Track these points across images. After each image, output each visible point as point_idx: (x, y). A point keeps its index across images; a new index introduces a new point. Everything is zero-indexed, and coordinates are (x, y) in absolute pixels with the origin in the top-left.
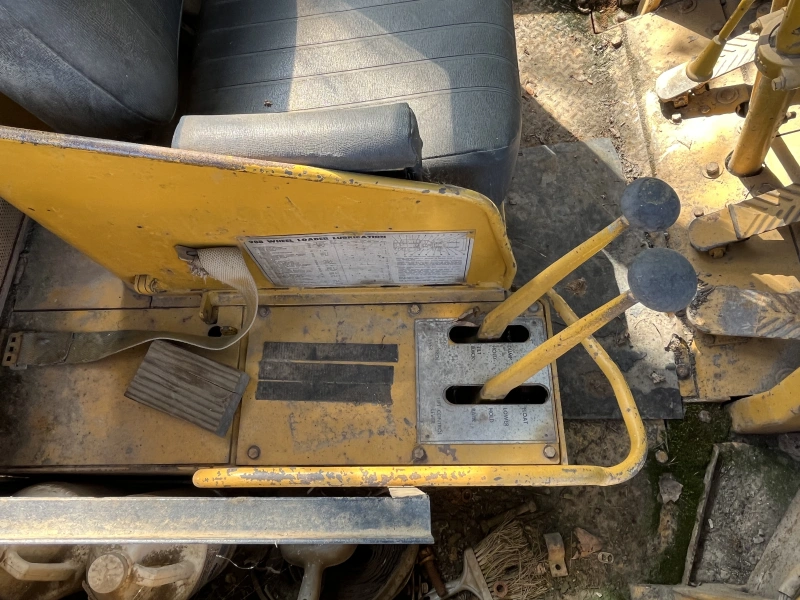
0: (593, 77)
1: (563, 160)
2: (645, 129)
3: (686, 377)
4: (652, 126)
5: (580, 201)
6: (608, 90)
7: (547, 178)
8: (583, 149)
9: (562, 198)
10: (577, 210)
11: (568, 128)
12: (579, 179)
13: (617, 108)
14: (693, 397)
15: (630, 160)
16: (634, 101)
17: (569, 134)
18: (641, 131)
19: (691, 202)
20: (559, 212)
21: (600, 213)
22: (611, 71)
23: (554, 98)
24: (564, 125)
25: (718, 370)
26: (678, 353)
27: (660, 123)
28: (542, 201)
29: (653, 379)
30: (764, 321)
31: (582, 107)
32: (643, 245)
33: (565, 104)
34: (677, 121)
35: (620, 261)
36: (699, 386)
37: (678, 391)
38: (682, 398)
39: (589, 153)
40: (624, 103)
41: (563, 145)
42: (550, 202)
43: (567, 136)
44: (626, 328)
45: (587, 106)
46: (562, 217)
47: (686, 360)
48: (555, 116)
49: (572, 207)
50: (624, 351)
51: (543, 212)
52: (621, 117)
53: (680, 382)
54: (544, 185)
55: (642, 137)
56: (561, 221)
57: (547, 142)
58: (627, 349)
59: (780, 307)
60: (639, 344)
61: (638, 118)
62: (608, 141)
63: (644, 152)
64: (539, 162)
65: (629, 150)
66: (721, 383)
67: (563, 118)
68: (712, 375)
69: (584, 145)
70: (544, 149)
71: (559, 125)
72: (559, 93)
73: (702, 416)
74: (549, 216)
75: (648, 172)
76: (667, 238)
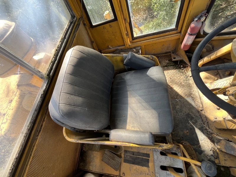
0: (186, 83)
1: (181, 102)
3: (217, 158)
4: (201, 95)
5: (185, 112)
6: (190, 86)
7: (177, 107)
8: (185, 100)
9: (181, 111)
11: (181, 95)
12: (185, 107)
13: (192, 90)
14: (219, 164)
15: (196, 103)
16: (196, 89)
17: (181, 96)
18: (198, 96)
19: (213, 115)
20: (181, 115)
21: (190, 115)
22: (190, 82)
23: (177, 88)
24: (180, 94)
25: (225, 159)
26: (214, 152)
28: (177, 112)
29: (207, 158)
31: (184, 90)
32: (202, 124)
33: (180, 90)
35: (196, 127)
36: (220, 161)
37: (215, 162)
38: (216, 163)
39: (186, 101)
40: (194, 89)
41: (180, 99)
42: (178, 112)
43: (181, 97)
44: (199, 143)
45: (185, 90)
47: (216, 154)
48: (178, 92)
49: (184, 114)
50: (199, 149)
51: (177, 115)
52: (193, 93)
53: (215, 159)
54: (177, 108)
55: (199, 98)
56: (181, 117)
57: (177, 99)
58: (200, 149)
60: (203, 148)
61: (198, 93)
62: (191, 98)
63: (200, 101)
64: (175, 103)
65: (196, 100)
66: (226, 162)
67: (180, 93)
69: (185, 99)
70: (176, 100)
71: (179, 94)
72: (178, 87)
73: (222, 169)
74: (179, 115)
75: (201, 106)
76: (208, 122)
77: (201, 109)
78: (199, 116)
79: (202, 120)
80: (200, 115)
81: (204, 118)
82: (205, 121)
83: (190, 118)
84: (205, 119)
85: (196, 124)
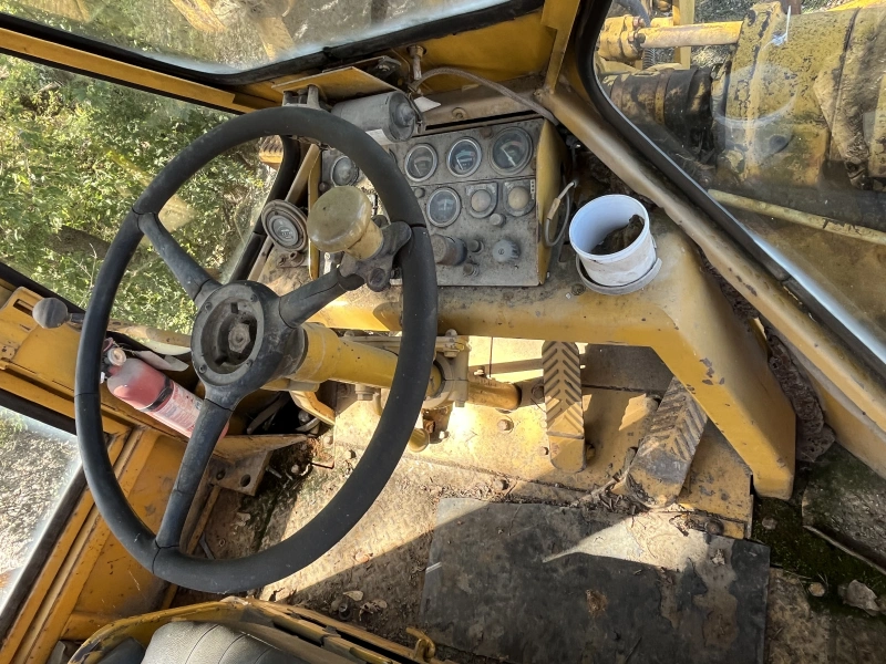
1: (449, 557)
2: (443, 463)
3: (721, 527)
4: (443, 456)
5: (499, 557)
7: (463, 584)
8: (443, 531)
9: (489, 576)
10: (507, 565)
11: (416, 535)
12: (474, 549)
13: (413, 478)
14: (745, 528)
15: (469, 488)
16: (412, 462)
17: (422, 538)
18: (444, 467)
19: (530, 453)
20: (505, 586)
21: (516, 542)
23: (380, 536)
24: (411, 538)
25: (718, 495)
26: (692, 523)
27: (442, 449)
28: (488, 601)
29: (720, 564)
30: (676, 451)
31: (400, 511)
32: (564, 512)
33: (391, 528)
34: (447, 435)
35: (576, 543)
36: (733, 517)
37: (737, 540)
38: (745, 539)
39: (451, 526)
40: (410, 470)
41: (433, 550)
42: (490, 592)
43: (425, 540)
44: (653, 567)
45: (400, 507)
46: (511, 585)
47: (701, 519)
48: (399, 543)
49: (503, 569)
50: (682, 582)
51: (501, 605)
52: (424, 479)
53: (725, 534)
54: (470, 591)
55: (451, 470)
56: (515, 588)
57: (425, 565)
58: (679, 577)
59: (664, 433)
60: (676, 561)
61: (430, 465)
62: (443, 501)
63: (466, 474)
64: (443, 585)
65: (458, 484)
66: (733, 497)
67: (403, 536)
68: (722, 502)
69: (440, 528)
70: (432, 573)
71: (410, 544)
72: (378, 529)
73: (769, 527)
74: (506, 600)
75: (487, 477)
76: (561, 486)
77: (502, 486)
78: (532, 507)
79: (550, 503)
80: (527, 501)
81: (540, 490)
82: (557, 494)
83: (531, 550)
84: (545, 489)
85: (561, 535)
